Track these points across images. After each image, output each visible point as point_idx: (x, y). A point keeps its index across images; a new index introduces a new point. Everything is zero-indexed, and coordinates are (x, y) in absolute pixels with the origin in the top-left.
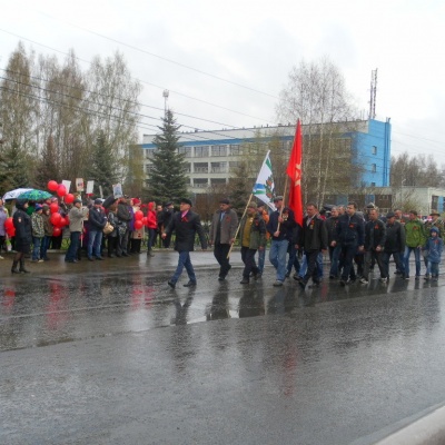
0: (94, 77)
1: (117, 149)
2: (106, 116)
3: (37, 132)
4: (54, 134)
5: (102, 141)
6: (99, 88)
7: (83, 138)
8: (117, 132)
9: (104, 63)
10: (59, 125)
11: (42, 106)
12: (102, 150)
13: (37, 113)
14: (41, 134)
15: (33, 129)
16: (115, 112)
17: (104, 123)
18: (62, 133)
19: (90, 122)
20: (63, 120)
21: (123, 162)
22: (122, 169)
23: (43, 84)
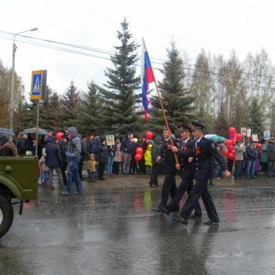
0: (248, 64)
1: (264, 108)
2: (257, 87)
3: (214, 101)
4: (224, 101)
5: (255, 103)
6: (252, 71)
7: (242, 102)
8: (264, 97)
9: (254, 55)
10: (227, 96)
11: (217, 85)
12: (255, 109)
13: (214, 90)
14: (216, 102)
15: (211, 99)
16: (263, 85)
17: (255, 92)
18: (229, 100)
19: (246, 92)
20: (230, 92)
21: (268, 116)
22: (268, 121)
23: (216, 71)
